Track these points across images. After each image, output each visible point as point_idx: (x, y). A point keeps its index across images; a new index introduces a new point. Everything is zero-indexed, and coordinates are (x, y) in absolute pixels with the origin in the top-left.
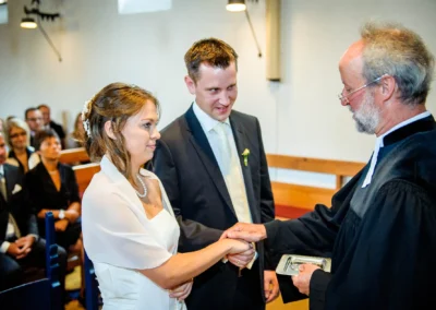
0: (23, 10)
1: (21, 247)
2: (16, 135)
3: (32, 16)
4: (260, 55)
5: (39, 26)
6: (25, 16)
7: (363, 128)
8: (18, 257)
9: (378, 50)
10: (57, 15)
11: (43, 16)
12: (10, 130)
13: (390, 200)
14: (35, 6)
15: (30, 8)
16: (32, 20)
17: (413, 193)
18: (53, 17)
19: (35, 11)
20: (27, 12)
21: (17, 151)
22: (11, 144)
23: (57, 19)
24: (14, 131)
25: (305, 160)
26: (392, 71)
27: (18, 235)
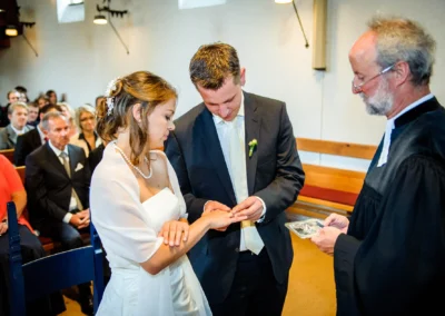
0: (95, 8)
1: (82, 219)
2: (85, 119)
3: (103, 13)
4: (307, 46)
5: (110, 22)
6: (97, 13)
7: (375, 111)
8: (80, 227)
9: (391, 39)
10: (126, 12)
11: (113, 12)
12: (81, 114)
13: (410, 173)
14: (106, 4)
15: (101, 6)
16: (103, 17)
17: (431, 166)
18: (122, 13)
19: (106, 9)
20: (99, 10)
21: (86, 134)
22: (81, 127)
23: (125, 15)
24: (84, 115)
25: (348, 145)
26: (406, 57)
27: (80, 207)
